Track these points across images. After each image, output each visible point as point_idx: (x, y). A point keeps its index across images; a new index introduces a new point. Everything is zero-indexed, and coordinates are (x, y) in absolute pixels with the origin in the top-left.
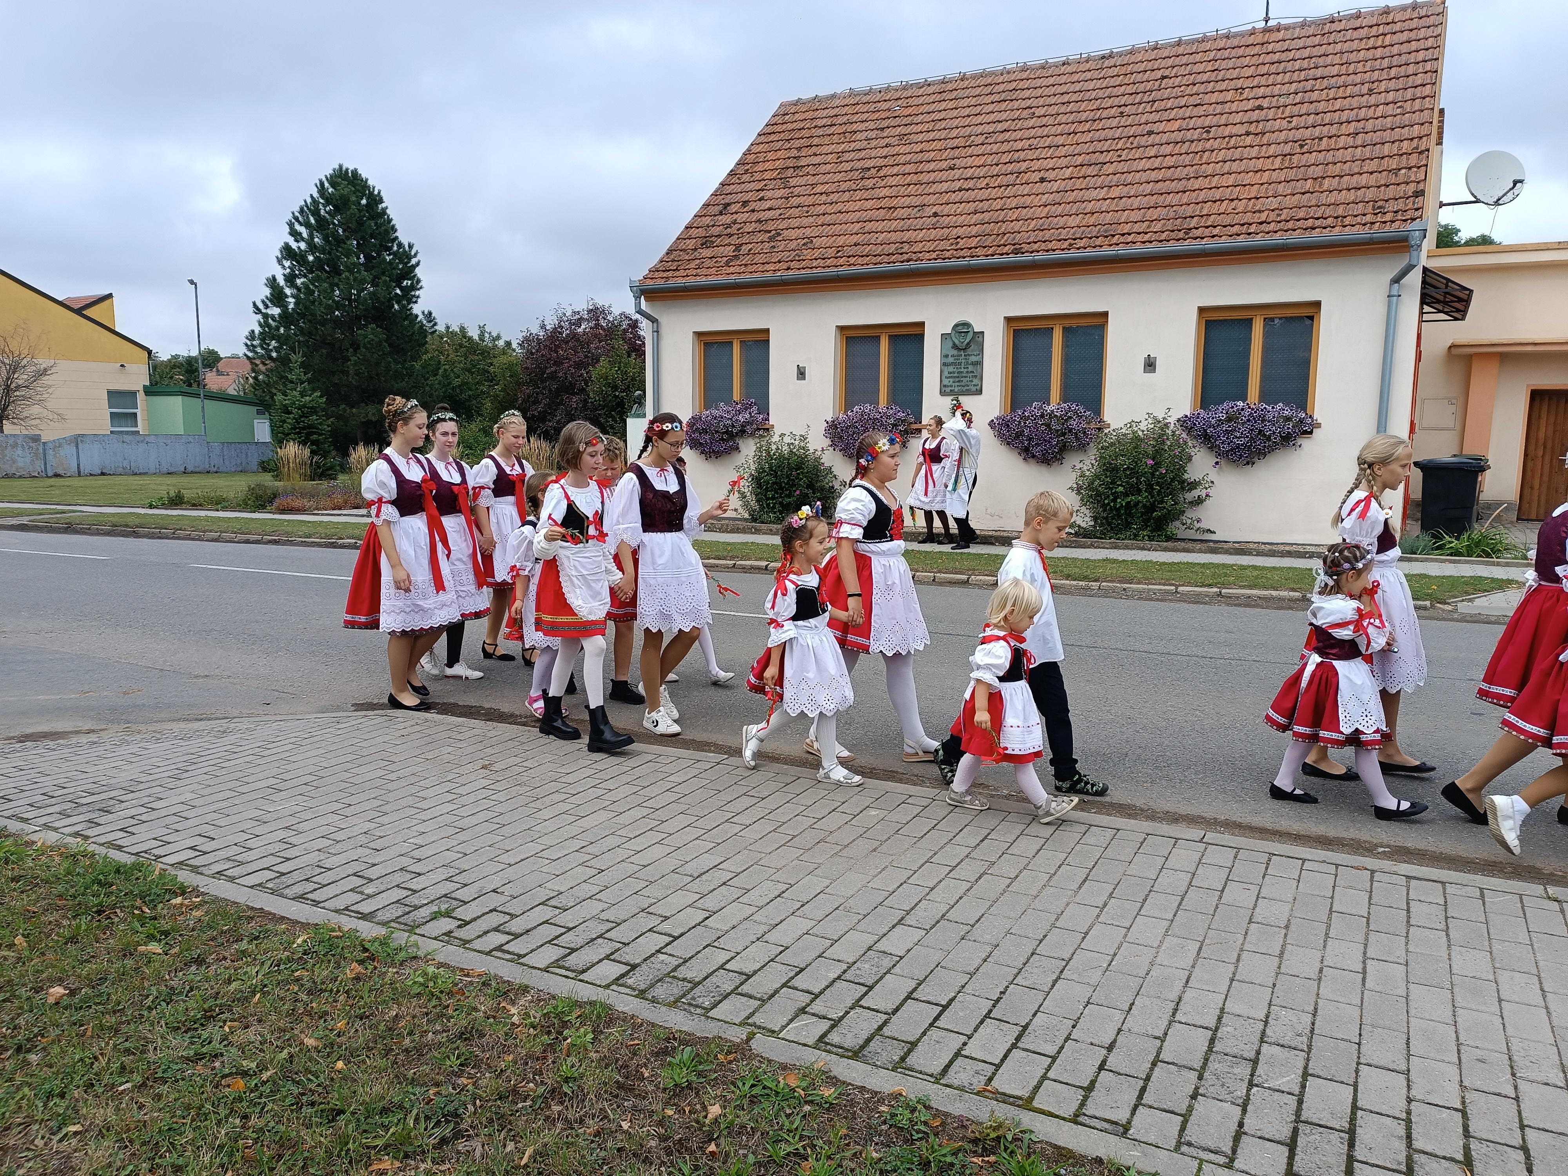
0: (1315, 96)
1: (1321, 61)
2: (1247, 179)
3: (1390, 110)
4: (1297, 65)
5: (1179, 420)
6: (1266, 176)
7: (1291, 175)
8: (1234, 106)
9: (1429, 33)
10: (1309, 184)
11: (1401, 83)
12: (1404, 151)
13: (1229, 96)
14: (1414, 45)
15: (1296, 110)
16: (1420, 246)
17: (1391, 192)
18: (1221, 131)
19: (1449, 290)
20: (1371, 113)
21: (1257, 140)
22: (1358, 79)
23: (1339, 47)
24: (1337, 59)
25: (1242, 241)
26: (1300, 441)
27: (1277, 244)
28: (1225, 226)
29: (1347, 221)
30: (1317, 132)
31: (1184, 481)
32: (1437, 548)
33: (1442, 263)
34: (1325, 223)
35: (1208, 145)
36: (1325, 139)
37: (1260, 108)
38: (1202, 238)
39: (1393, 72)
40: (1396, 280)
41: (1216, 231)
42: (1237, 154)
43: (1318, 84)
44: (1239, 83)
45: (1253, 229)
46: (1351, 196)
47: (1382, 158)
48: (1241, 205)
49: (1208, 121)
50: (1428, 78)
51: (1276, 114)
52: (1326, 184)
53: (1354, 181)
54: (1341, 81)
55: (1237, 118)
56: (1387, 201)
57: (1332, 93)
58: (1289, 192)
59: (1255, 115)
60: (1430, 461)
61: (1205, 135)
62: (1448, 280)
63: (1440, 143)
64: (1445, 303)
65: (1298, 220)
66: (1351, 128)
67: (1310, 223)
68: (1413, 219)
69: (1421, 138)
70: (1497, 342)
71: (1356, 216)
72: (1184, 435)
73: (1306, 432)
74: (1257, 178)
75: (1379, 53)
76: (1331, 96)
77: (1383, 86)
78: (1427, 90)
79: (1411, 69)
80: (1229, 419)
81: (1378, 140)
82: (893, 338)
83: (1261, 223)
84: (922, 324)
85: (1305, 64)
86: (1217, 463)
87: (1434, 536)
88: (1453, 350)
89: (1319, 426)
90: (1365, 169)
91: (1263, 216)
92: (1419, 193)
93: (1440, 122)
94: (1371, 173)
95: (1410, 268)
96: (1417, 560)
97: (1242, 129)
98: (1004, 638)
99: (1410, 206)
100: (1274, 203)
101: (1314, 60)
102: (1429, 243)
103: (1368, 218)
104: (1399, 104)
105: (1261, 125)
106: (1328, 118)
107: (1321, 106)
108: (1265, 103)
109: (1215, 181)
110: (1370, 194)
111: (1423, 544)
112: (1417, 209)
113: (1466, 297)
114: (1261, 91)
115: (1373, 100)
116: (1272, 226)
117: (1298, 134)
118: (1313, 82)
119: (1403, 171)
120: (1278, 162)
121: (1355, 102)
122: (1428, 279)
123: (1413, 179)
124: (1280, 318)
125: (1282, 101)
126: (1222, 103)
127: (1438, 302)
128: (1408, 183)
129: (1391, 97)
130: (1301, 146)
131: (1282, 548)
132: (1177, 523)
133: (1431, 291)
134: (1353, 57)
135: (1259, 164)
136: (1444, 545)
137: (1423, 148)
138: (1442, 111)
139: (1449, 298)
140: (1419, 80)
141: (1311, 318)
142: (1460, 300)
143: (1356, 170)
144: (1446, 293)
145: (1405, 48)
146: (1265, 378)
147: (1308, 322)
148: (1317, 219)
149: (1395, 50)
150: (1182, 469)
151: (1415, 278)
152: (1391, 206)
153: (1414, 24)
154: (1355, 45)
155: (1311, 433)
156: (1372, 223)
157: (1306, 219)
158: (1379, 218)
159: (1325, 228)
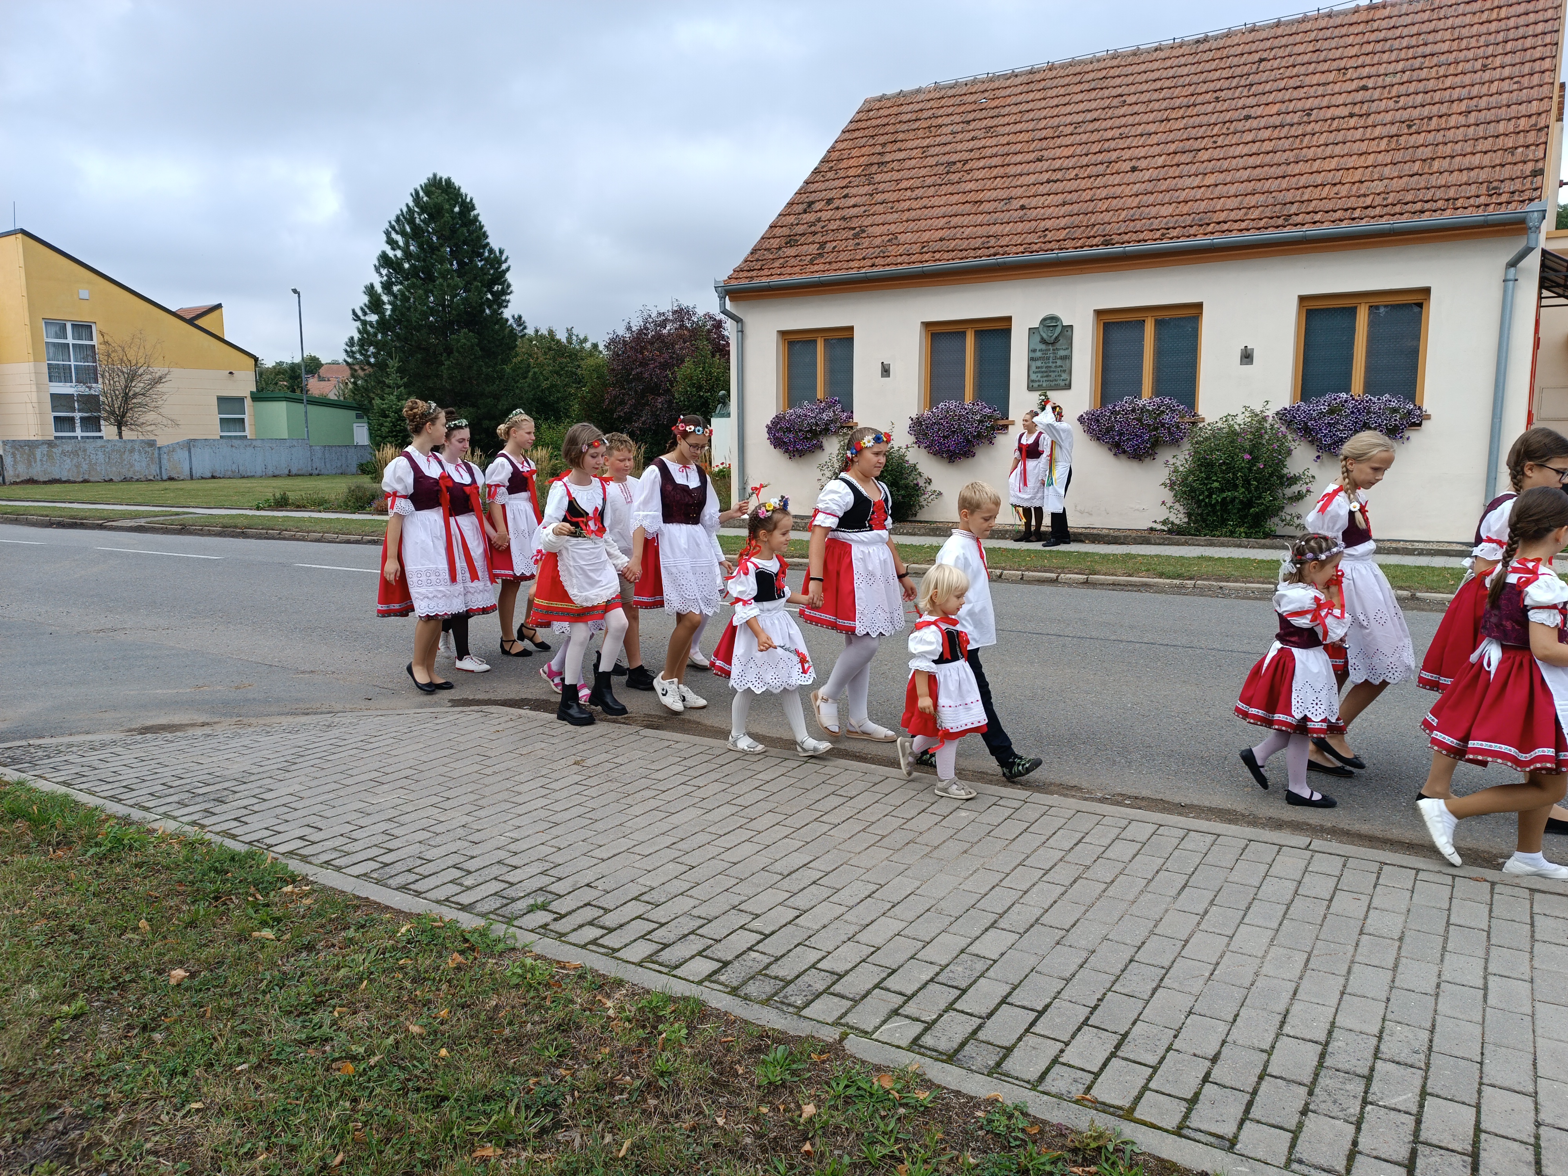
0: (1423, 74)
1: (1431, 38)
2: (1351, 162)
3: (1506, 85)
4: (1405, 42)
5: (1277, 413)
6: (1371, 159)
7: (1399, 156)
8: (1337, 88)
10: (1417, 167)
11: (1517, 58)
12: (1521, 128)
13: (1331, 77)
14: (1532, 17)
15: (1403, 89)
16: (1538, 228)
17: (1506, 172)
18: (1323, 114)
20: (1484, 89)
21: (1362, 122)
22: (1470, 54)
23: (1449, 23)
24: (1448, 35)
25: (1345, 227)
26: (1407, 434)
27: (1383, 229)
28: (1327, 212)
29: (1459, 203)
30: (1426, 111)
31: (1282, 476)
33: (1561, 245)
34: (1434, 206)
35: (1309, 128)
36: (1435, 119)
37: (1365, 88)
38: (1303, 225)
39: (1509, 46)
40: (1513, 264)
41: (1317, 217)
42: (1340, 136)
43: (1427, 62)
44: (1342, 64)
45: (1357, 214)
46: (1464, 177)
47: (1497, 137)
48: (1344, 190)
49: (1309, 104)
50: (1547, 51)
51: (1382, 94)
52: (1436, 165)
53: (1467, 161)
54: (1451, 57)
55: (1340, 100)
56: (1502, 181)
57: (1442, 71)
58: (1396, 174)
59: (1360, 96)
61: (1305, 119)
63: (1560, 119)
64: (1566, 287)
65: (1406, 204)
66: (1463, 107)
67: (1418, 206)
68: (1531, 200)
69: (1539, 114)
71: (1469, 198)
72: (1283, 429)
73: (1415, 425)
74: (1361, 162)
75: (1494, 26)
76: (1441, 74)
77: (1498, 61)
78: (1547, 64)
79: (1529, 42)
80: (1331, 412)
81: (1493, 118)
82: (979, 334)
83: (1366, 208)
84: (1009, 319)
85: (1413, 41)
86: (1318, 457)
89: (1428, 417)
90: (1479, 148)
91: (1368, 201)
92: (1538, 173)
93: (1560, 96)
94: (1485, 153)
95: (1528, 250)
97: (1344, 111)
98: (934, 623)
99: (1528, 186)
100: (1379, 186)
101: (1422, 36)
102: (1548, 225)
103: (1482, 200)
104: (1516, 79)
105: (1365, 106)
106: (1437, 96)
107: (1431, 84)
108: (1370, 83)
109: (1316, 165)
110: (1483, 175)
112: (1535, 189)
114: (1366, 71)
115: (1487, 76)
116: (1378, 211)
117: (1405, 115)
118: (1422, 60)
119: (1520, 150)
120: (1383, 144)
121: (1467, 79)
122: (1548, 263)
123: (1531, 157)
124: (1386, 306)
125: (1388, 80)
126: (1324, 84)
127: (1558, 285)
128: (1525, 162)
129: (1507, 72)
130: (1409, 127)
131: (1388, 545)
132: (1276, 520)
133: (1551, 275)
134: (1465, 32)
135: (1363, 147)
137: (1542, 125)
138: (1562, 86)
140: (1537, 53)
141: (1420, 305)
143: (1469, 150)
144: (1567, 276)
145: (1522, 20)
146: (1369, 369)
147: (1416, 310)
148: (1427, 202)
149: (1512, 23)
150: (1281, 464)
151: (1533, 262)
152: (1508, 186)
154: (1468, 19)
155: (1420, 425)
156: (1487, 205)
157: (1415, 203)
158: (1494, 199)
159: (1435, 211)
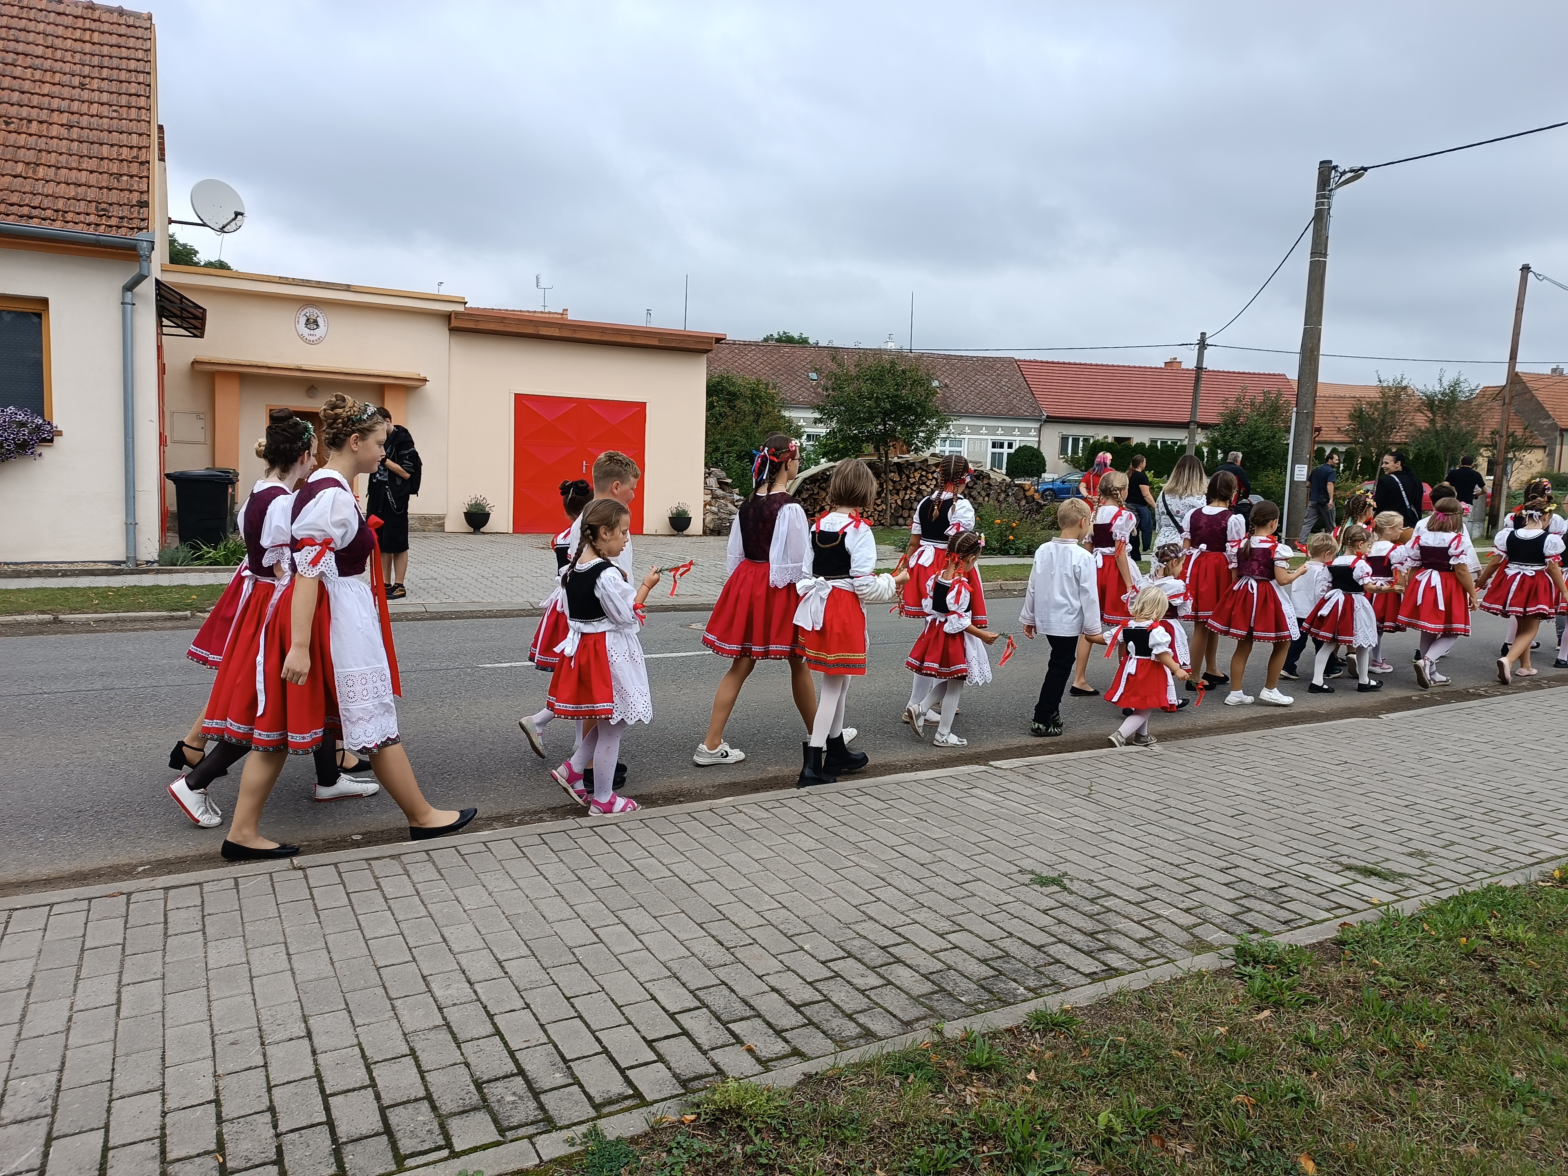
0: (18, 71)
1: (22, 36)
3: (105, 111)
9: (139, 44)
10: (20, 168)
11: (114, 87)
12: (123, 157)
14: (124, 52)
16: (149, 257)
17: (114, 196)
19: (183, 306)
20: (84, 108)
22: (67, 68)
23: (41, 27)
24: (40, 39)
26: (39, 450)
29: (69, 216)
30: (25, 112)
32: (197, 559)
33: (177, 278)
34: (43, 214)
36: (35, 123)
39: (105, 73)
40: (129, 288)
43: (20, 60)
46: (72, 191)
47: (102, 159)
50: (141, 90)
52: (41, 172)
53: (73, 176)
54: (48, 64)
56: (111, 205)
57: (38, 75)
60: (182, 473)
62: (182, 296)
63: (162, 159)
64: (183, 319)
65: (12, 205)
66: (65, 118)
67: (25, 210)
68: (140, 229)
69: (140, 148)
70: (235, 362)
71: (78, 214)
73: (45, 440)
75: (88, 47)
76: (37, 78)
77: (95, 84)
78: (142, 102)
79: (123, 75)
81: (95, 139)
87: (192, 547)
88: (197, 367)
89: (60, 433)
90: (84, 166)
92: (144, 204)
93: (159, 138)
94: (91, 172)
95: (140, 279)
96: (177, 571)
99: (135, 215)
101: (12, 32)
102: (159, 257)
103: (92, 218)
104: (115, 108)
106: (35, 100)
107: (27, 85)
110: (92, 194)
111: (182, 555)
112: (143, 220)
113: (200, 315)
115: (86, 95)
118: (15, 56)
119: (125, 178)
121: (66, 92)
122: (162, 292)
123: (135, 187)
124: (9, 312)
127: (176, 316)
128: (131, 191)
129: (105, 97)
130: (7, 123)
131: (29, 567)
133: (167, 304)
134: (58, 42)
136: (203, 555)
137: (143, 159)
138: (161, 128)
139: (185, 314)
140: (132, 89)
141: (39, 316)
142: (196, 317)
143: (74, 165)
144: (182, 309)
145: (115, 51)
147: (35, 320)
148: (35, 208)
149: (105, 50)
151: (148, 289)
152: (115, 211)
153: (123, 30)
154: (60, 31)
155: (51, 441)
156: (98, 225)
157: (21, 206)
158: (104, 220)
159: (44, 219)
